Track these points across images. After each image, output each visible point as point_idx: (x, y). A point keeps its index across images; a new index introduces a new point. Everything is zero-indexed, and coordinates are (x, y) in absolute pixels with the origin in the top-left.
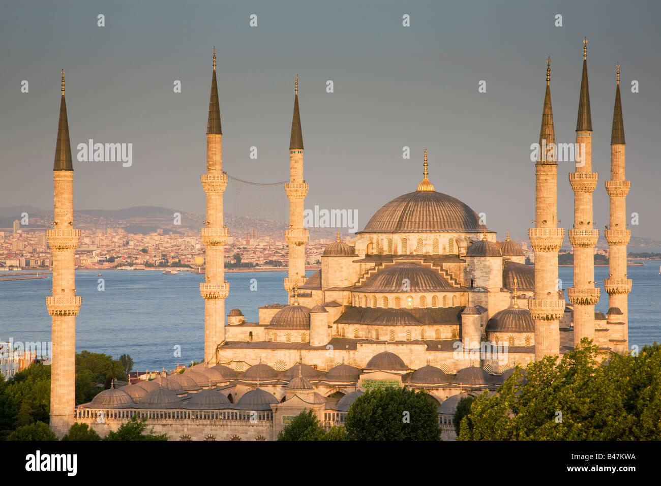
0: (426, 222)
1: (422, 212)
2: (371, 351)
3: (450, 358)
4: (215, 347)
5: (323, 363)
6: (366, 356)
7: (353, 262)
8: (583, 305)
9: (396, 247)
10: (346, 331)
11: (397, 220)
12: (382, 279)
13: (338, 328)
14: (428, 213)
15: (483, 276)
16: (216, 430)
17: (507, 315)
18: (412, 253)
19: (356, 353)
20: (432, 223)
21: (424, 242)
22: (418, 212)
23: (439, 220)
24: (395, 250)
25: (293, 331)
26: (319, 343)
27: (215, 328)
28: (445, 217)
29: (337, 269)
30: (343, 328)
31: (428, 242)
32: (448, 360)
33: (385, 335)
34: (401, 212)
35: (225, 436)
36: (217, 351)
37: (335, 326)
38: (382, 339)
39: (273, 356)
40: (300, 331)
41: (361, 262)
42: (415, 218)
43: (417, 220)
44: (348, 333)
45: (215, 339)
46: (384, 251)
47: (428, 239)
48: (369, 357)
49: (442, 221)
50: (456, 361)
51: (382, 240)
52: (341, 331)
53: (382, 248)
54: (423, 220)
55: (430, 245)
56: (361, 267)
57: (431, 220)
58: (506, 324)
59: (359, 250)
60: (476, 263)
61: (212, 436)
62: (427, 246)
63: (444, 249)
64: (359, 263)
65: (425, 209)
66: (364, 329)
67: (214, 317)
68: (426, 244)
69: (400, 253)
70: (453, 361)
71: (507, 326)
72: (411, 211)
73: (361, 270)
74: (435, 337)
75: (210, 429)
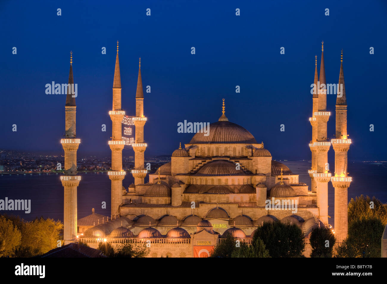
0: (229, 138)
1: (225, 133)
2: (207, 208)
3: (251, 212)
4: (118, 207)
5: (180, 215)
6: (205, 211)
7: (189, 160)
8: (323, 182)
9: (213, 152)
10: (190, 197)
11: (212, 137)
12: (209, 169)
13: (185, 196)
14: (229, 133)
15: (262, 168)
16: (158, 249)
17: (279, 189)
18: (222, 155)
19: (199, 209)
20: (232, 139)
21: (228, 149)
22: (224, 133)
23: (235, 137)
24: (212, 153)
25: (160, 198)
26: (177, 204)
27: (118, 196)
28: (238, 136)
29: (181, 164)
30: (188, 196)
31: (231, 149)
32: (250, 213)
33: (214, 200)
34: (214, 133)
35: (163, 252)
36: (119, 209)
37: (183, 195)
38: (213, 201)
39: (152, 212)
40: (164, 198)
41: (193, 160)
42: (222, 136)
43: (224, 137)
44: (191, 199)
45: (117, 202)
46: (205, 154)
47: (230, 147)
48: (206, 211)
49: (237, 137)
50: (254, 213)
51: (204, 148)
52: (186, 198)
53: (205, 152)
54: (227, 137)
55: (231, 151)
56: (193, 163)
57: (231, 137)
58: (278, 193)
59: (192, 153)
60: (259, 161)
61: (155, 252)
62: (230, 151)
63: (239, 153)
64: (193, 161)
65: (227, 131)
66: (201, 196)
67: (117, 190)
68: (229, 150)
69: (215, 155)
70: (253, 213)
71: (279, 194)
72: (219, 132)
73: (193, 164)
74: (240, 201)
75: (154, 248)
